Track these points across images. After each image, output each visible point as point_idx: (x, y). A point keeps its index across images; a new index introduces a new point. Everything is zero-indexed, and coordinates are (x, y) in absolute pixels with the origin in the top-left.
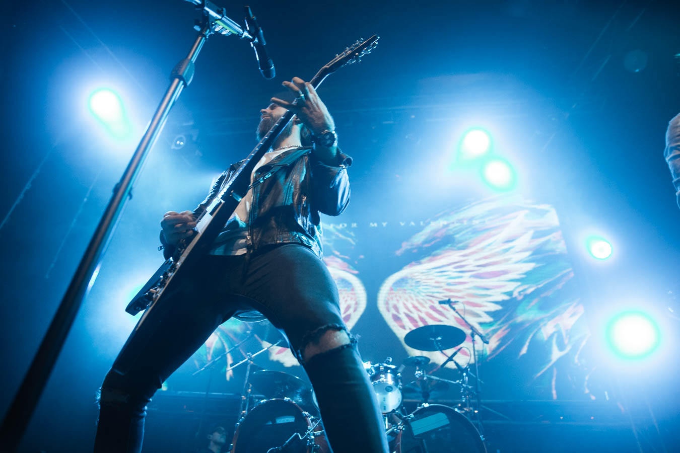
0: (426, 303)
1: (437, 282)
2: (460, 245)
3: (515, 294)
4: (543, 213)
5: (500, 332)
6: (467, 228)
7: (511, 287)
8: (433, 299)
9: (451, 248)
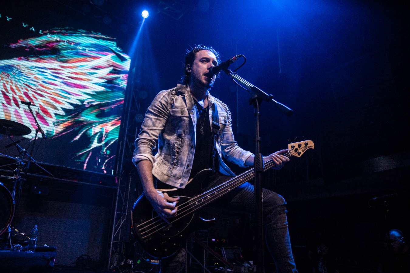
0: (22, 89)
1: (36, 78)
2: (62, 59)
3: (85, 103)
4: (123, 59)
5: (66, 123)
6: (72, 49)
7: (85, 97)
8: (29, 89)
9: (55, 58)
